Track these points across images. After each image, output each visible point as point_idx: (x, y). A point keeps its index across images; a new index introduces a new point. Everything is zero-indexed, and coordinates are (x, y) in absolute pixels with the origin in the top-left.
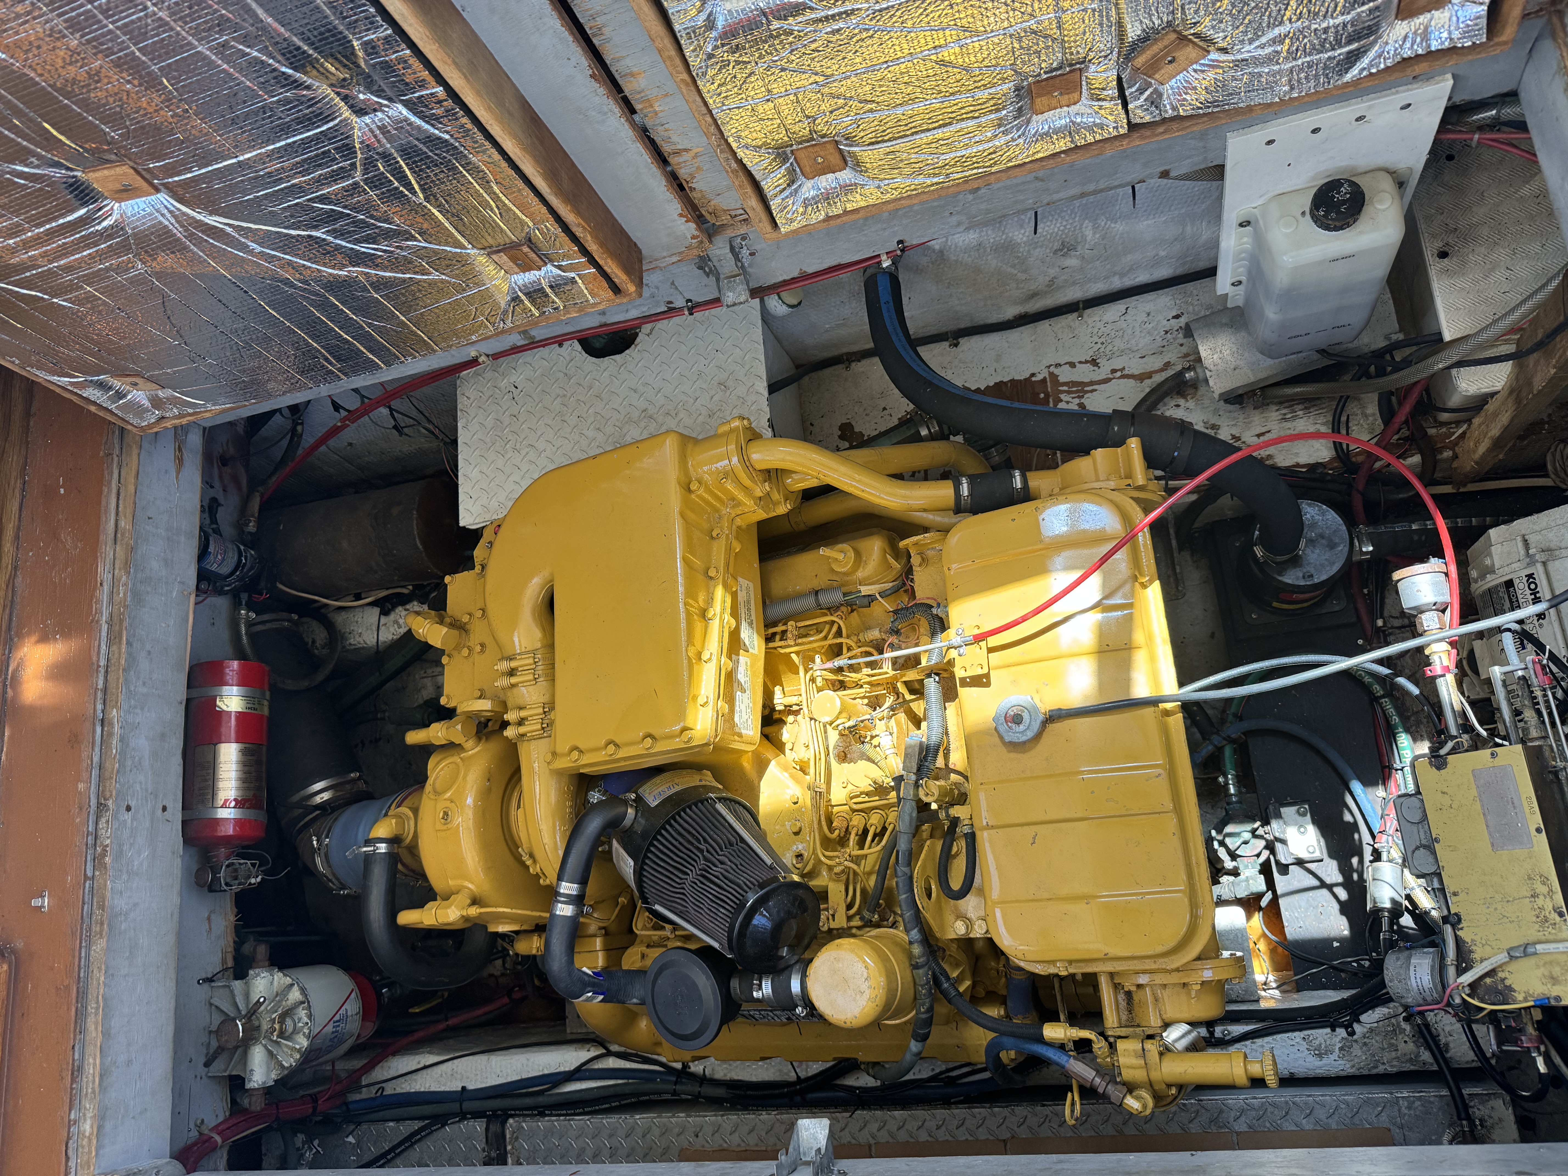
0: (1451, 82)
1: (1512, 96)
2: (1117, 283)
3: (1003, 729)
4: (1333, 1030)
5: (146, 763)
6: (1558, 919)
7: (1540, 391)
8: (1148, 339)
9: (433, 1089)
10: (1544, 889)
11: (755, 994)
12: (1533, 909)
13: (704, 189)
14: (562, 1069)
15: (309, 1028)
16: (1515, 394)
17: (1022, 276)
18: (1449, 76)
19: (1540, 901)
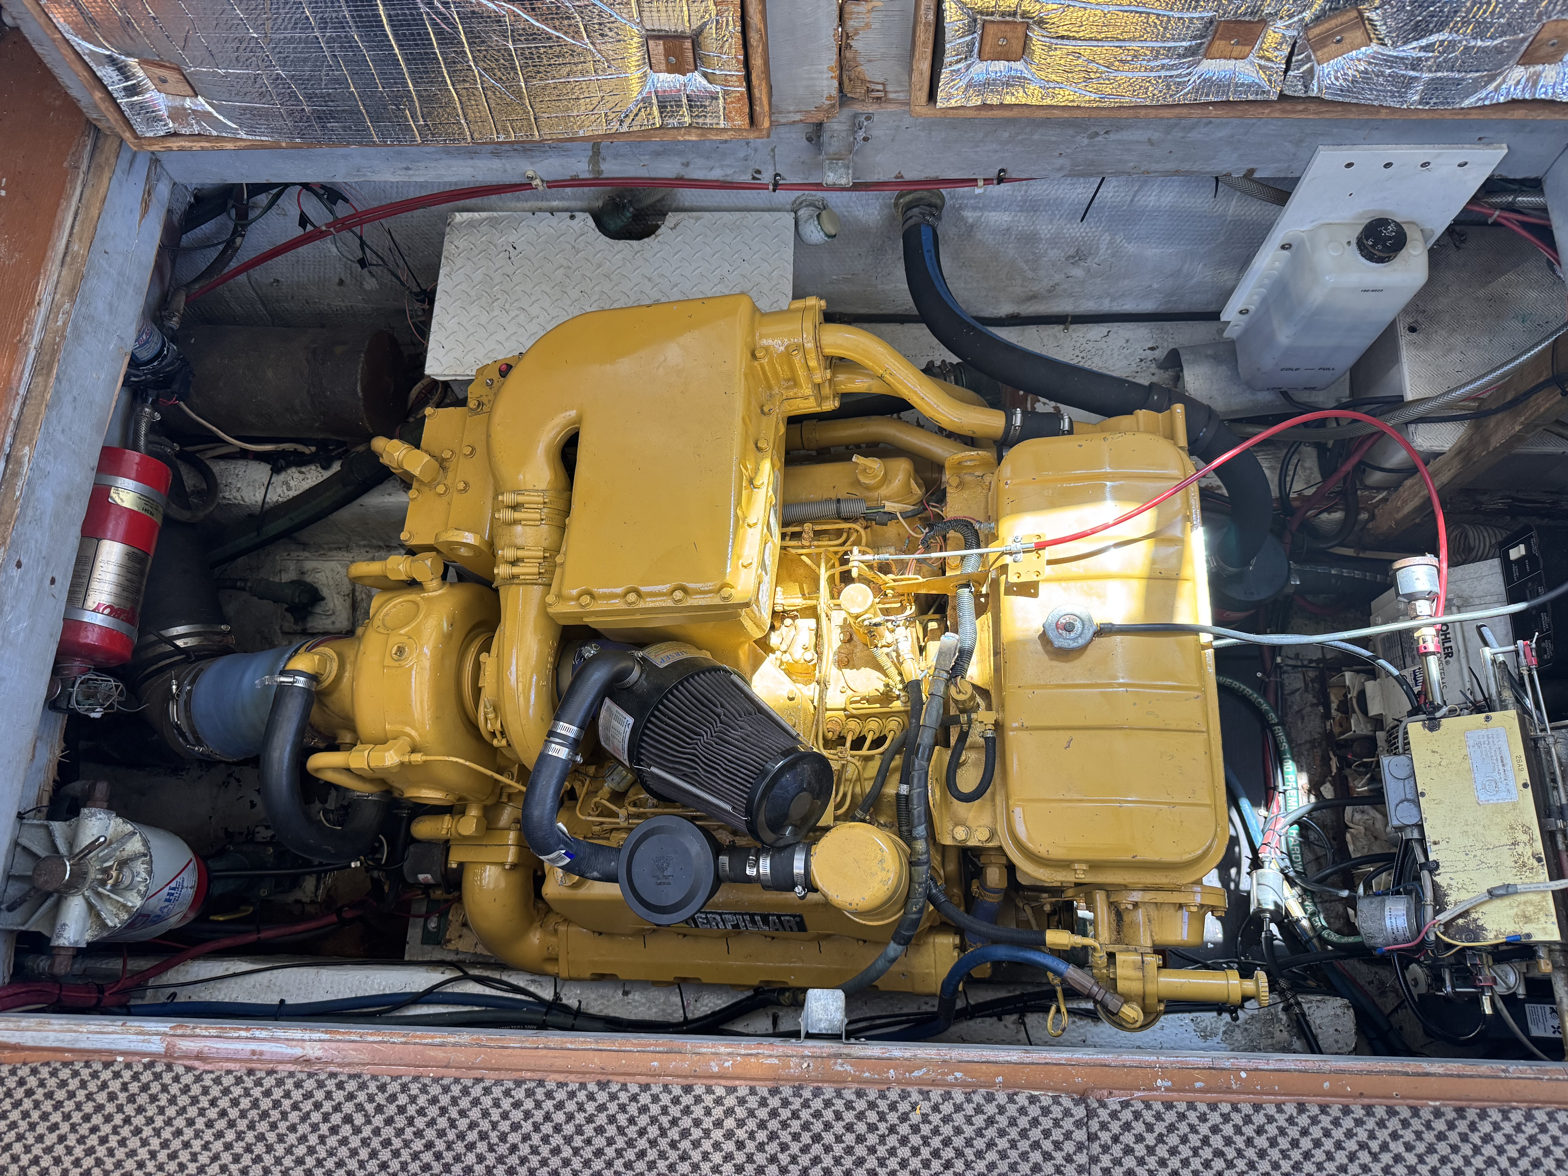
0: (1506, 151)
1: (1535, 185)
2: (1107, 306)
3: (1052, 635)
4: (1220, 1014)
5: (46, 521)
6: (1536, 863)
7: (1496, 448)
8: (1125, 363)
9: (240, 1000)
10: (1525, 838)
11: (748, 872)
12: (1512, 855)
13: (860, 50)
14: (408, 990)
15: (147, 886)
16: (1463, 455)
17: (1030, 274)
18: (1505, 146)
19: (1520, 849)
